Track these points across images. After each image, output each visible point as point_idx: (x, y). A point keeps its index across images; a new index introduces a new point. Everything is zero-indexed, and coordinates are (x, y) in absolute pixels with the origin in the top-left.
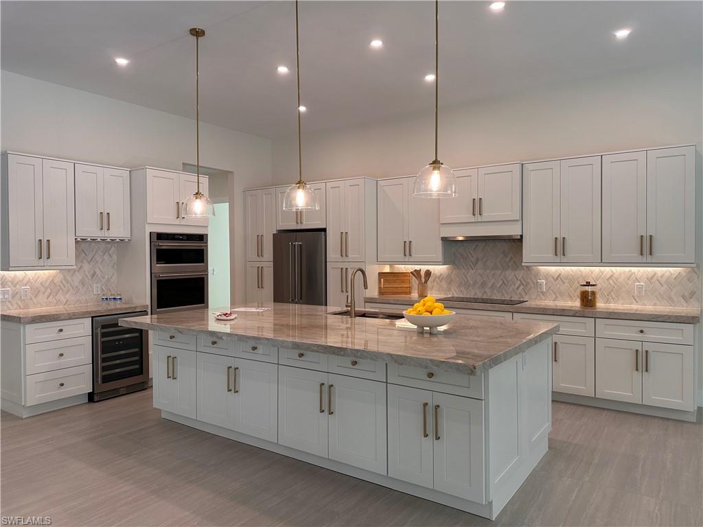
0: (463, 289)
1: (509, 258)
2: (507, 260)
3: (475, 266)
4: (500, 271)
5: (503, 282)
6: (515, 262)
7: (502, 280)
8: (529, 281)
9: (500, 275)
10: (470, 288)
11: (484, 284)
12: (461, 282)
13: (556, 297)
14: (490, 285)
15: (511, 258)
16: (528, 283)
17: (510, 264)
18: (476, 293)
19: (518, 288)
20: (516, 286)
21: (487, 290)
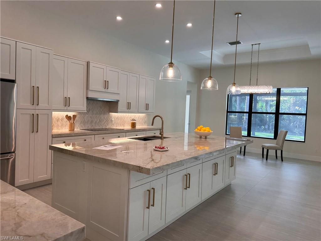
0: (82, 125)
1: (102, 109)
2: (101, 110)
3: (88, 113)
4: (99, 115)
5: (100, 120)
6: (104, 111)
7: (99, 119)
8: (109, 119)
9: (99, 117)
10: (86, 124)
11: (92, 122)
12: (82, 122)
13: (117, 126)
14: (94, 122)
15: (103, 109)
16: (109, 120)
17: (103, 112)
18: (88, 126)
19: (105, 123)
20: (104, 122)
21: (93, 124)
